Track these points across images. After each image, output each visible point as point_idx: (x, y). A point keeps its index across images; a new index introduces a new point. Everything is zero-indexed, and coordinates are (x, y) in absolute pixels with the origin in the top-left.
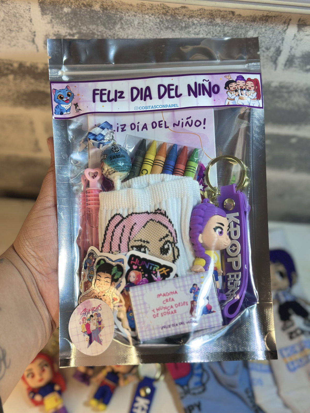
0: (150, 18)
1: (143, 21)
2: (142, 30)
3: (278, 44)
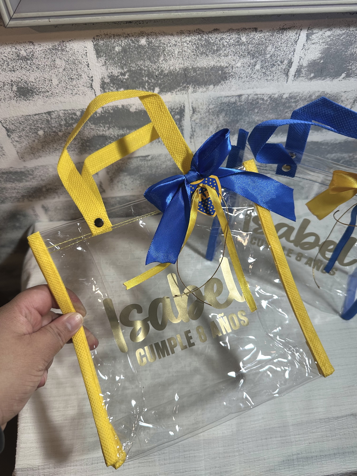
3: (290, 56)
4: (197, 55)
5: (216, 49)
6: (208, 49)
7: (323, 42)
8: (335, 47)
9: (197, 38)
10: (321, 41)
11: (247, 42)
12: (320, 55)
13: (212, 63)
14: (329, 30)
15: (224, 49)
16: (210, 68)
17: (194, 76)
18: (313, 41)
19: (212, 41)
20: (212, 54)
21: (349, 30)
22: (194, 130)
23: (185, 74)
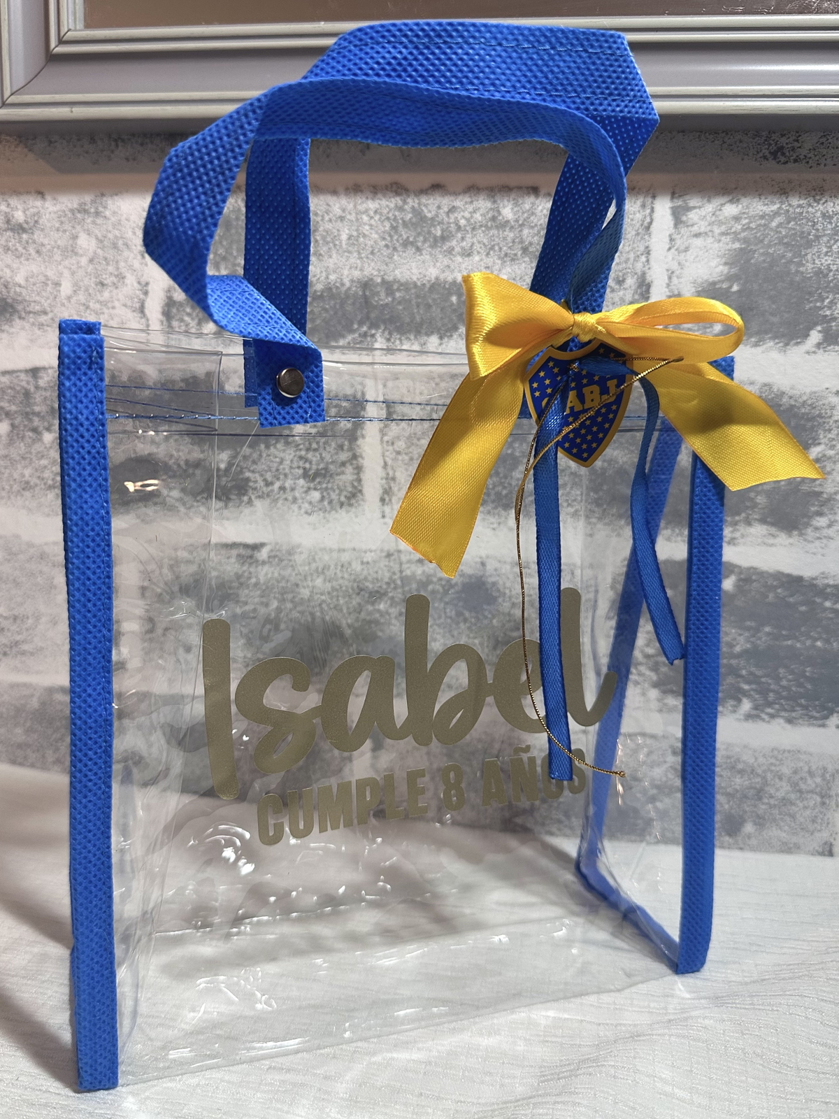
0: (373, 222)
1: (357, 230)
2: (355, 254)
3: (639, 266)
4: (395, 249)
5: (439, 233)
6: (419, 234)
7: (723, 234)
8: (762, 248)
9: (392, 205)
10: (717, 231)
11: (517, 221)
12: (725, 269)
13: (433, 273)
14: (731, 201)
15: (459, 235)
16: (428, 286)
17: (387, 304)
18: (695, 229)
19: (429, 215)
20: (431, 247)
21: (790, 205)
22: (391, 473)
23: (365, 296)
